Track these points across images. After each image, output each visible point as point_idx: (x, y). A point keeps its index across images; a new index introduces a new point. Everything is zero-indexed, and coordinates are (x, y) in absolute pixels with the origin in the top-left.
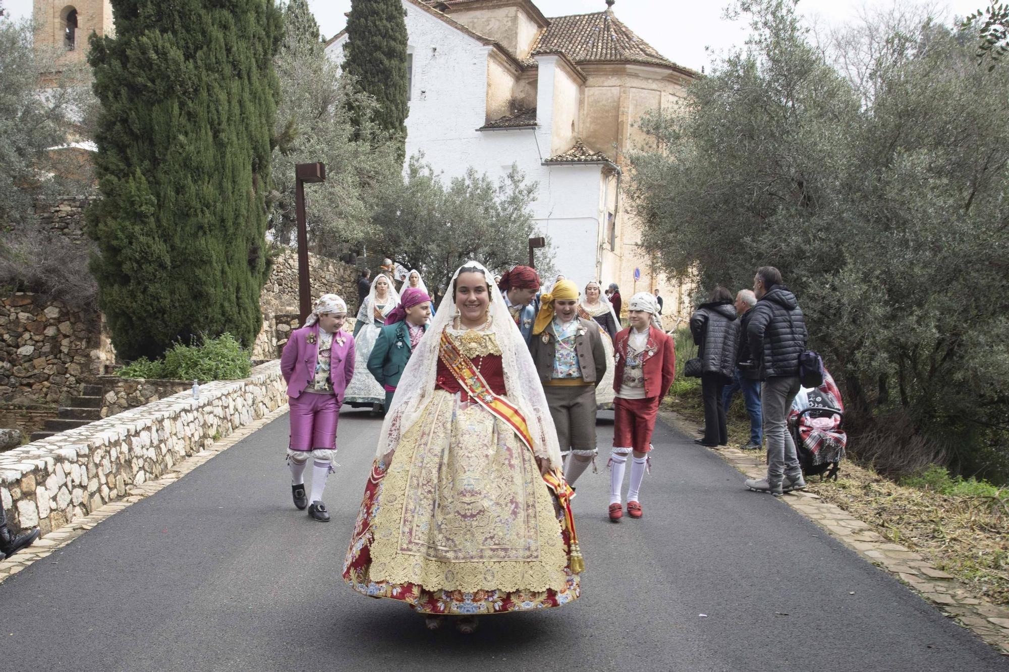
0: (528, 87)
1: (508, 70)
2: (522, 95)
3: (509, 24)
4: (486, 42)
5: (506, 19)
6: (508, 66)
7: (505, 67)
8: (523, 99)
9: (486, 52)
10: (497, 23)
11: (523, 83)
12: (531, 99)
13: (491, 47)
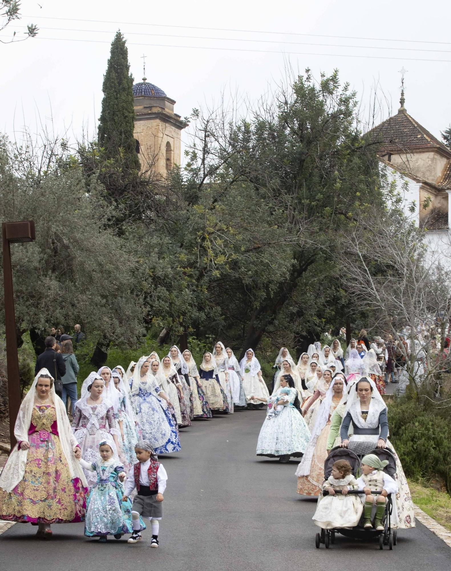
0: (442, 201)
1: (431, 192)
2: (439, 205)
3: (430, 162)
4: (418, 181)
5: (428, 160)
6: (430, 191)
7: (429, 192)
8: (440, 208)
9: (419, 187)
10: (423, 162)
11: (439, 198)
12: (444, 207)
13: (421, 184)
